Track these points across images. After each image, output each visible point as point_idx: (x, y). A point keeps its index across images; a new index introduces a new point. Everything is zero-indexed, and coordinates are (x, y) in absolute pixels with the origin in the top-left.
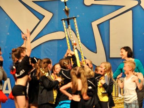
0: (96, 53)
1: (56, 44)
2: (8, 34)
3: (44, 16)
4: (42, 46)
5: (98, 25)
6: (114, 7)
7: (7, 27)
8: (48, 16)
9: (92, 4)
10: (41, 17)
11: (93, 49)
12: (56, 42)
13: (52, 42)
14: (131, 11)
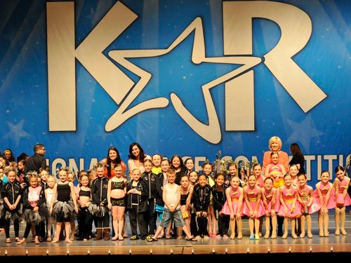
0: (208, 125)
1: (156, 114)
2: (94, 101)
3: (140, 78)
4: (139, 116)
5: (210, 90)
6: (230, 66)
7: (92, 91)
8: (145, 77)
9: (202, 62)
10: (136, 79)
11: (204, 120)
12: (157, 111)
13: (151, 112)
14: (252, 71)
